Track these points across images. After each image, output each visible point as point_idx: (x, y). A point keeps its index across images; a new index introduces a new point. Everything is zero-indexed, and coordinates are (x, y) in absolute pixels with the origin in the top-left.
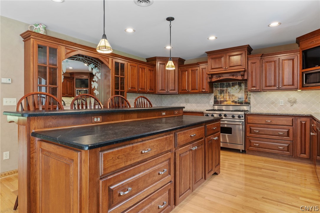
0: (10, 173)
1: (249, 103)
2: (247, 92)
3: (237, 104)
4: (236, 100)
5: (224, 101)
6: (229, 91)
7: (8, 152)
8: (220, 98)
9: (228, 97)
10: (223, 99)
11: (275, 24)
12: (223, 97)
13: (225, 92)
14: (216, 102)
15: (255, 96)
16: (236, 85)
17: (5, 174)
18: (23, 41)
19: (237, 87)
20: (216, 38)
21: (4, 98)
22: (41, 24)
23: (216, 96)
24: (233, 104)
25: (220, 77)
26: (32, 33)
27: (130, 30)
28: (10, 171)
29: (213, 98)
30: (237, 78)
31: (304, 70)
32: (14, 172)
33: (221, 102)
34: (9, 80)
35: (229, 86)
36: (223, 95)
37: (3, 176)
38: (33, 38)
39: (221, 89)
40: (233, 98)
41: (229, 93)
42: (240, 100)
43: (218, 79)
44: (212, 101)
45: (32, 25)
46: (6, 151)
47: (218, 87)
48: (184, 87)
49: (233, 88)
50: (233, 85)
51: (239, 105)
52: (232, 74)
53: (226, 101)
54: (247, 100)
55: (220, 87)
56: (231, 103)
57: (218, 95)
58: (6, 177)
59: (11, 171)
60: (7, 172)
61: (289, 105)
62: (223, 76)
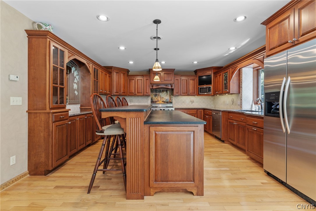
0: (17, 179)
1: (172, 103)
2: (171, 96)
3: (165, 103)
4: (164, 101)
5: (157, 101)
6: (160, 95)
7: (14, 157)
8: (155, 99)
9: (160, 99)
10: (156, 100)
11: (195, 62)
12: (157, 99)
13: (158, 95)
14: (152, 102)
15: (175, 98)
16: (165, 91)
17: (13, 181)
18: (27, 37)
19: (165, 92)
20: (166, 63)
21: (11, 97)
22: (51, 25)
23: (152, 98)
24: (163, 103)
25: (158, 86)
26: (50, 34)
27: (122, 48)
28: (16, 177)
29: (150, 99)
30: (168, 87)
31: (199, 86)
32: (20, 177)
33: (155, 102)
34: (17, 77)
35: (160, 92)
36: (156, 97)
37: (11, 184)
38: (49, 39)
39: (156, 93)
40: (163, 99)
41: (160, 96)
42: (167, 101)
43: (157, 87)
44: (150, 101)
45: (39, 23)
46: (13, 156)
47: (154, 92)
48: (131, 91)
49: (163, 93)
50: (163, 91)
51: (166, 103)
52: (166, 85)
53: (159, 101)
54: (171, 101)
55: (155, 92)
56: (162, 102)
57: (154, 97)
58: (14, 184)
59: (18, 177)
60: (14, 178)
61: (191, 103)
62: (160, 86)
